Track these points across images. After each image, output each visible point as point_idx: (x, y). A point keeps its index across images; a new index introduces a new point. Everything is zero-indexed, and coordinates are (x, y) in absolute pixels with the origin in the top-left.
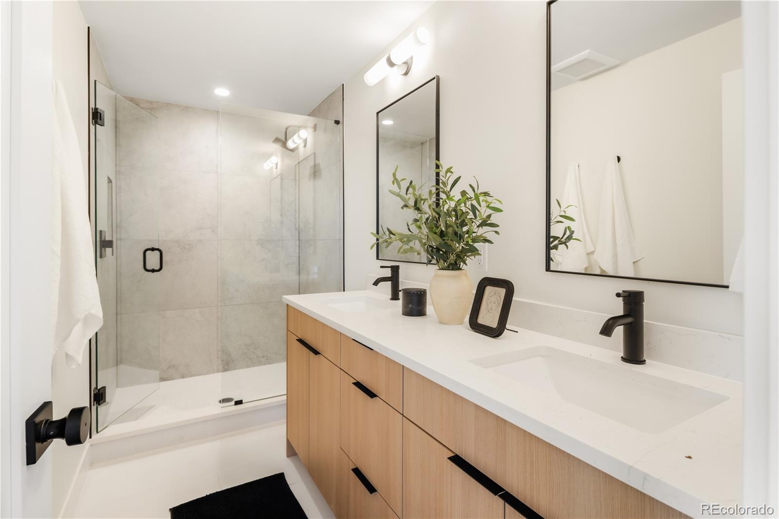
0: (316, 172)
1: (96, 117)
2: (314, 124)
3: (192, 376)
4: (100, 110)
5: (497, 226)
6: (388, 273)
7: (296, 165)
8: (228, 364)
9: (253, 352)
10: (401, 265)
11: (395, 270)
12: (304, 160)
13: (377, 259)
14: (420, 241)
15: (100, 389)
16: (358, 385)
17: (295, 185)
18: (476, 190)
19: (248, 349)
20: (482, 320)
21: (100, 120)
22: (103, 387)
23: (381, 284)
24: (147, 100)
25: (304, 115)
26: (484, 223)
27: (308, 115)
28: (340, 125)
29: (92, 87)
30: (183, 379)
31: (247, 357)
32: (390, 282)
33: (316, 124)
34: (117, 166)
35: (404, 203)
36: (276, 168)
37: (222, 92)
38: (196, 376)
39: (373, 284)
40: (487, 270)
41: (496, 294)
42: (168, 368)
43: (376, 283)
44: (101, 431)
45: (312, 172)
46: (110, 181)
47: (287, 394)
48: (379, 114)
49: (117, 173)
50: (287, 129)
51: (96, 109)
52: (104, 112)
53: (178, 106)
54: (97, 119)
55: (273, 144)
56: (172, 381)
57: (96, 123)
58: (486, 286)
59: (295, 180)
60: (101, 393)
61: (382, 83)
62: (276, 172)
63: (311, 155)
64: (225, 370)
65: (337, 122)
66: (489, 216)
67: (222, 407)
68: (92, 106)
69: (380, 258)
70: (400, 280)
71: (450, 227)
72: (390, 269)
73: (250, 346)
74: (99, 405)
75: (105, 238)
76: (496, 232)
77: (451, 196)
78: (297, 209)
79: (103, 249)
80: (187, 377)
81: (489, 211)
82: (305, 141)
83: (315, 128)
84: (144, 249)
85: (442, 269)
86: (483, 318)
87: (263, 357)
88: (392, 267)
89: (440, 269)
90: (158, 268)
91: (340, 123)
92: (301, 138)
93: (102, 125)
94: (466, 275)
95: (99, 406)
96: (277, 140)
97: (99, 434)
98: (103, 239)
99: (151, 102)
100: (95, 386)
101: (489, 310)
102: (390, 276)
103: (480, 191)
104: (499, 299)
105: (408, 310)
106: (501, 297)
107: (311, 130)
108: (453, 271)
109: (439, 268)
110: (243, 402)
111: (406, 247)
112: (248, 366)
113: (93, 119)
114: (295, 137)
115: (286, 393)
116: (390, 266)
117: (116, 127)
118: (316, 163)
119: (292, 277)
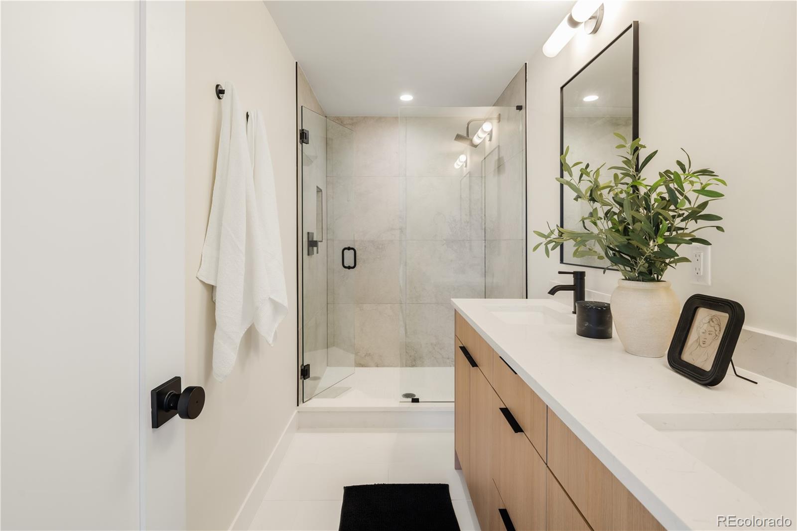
0: (500, 166)
1: (303, 136)
2: (498, 114)
3: (384, 366)
4: (306, 130)
5: (719, 218)
6: (570, 280)
7: (482, 162)
8: (415, 360)
9: (438, 352)
10: (587, 270)
11: (579, 277)
12: (490, 154)
13: (561, 263)
14: (600, 242)
15: (306, 366)
16: (506, 412)
17: (482, 182)
18: (687, 167)
19: (434, 349)
20: (690, 355)
21: (306, 138)
22: (308, 365)
23: (559, 293)
24: (349, 117)
25: (491, 106)
26: (695, 215)
27: (493, 106)
28: (523, 110)
29: (299, 112)
30: (377, 368)
31: (433, 356)
32: (573, 291)
33: (500, 114)
34: (328, 178)
35: (577, 194)
36: (466, 166)
37: (406, 98)
38: (388, 366)
39: (549, 293)
40: (710, 283)
41: (714, 320)
42: (365, 356)
43: (553, 292)
44: (307, 401)
45: (497, 167)
46: (319, 190)
47: (455, 402)
48: (564, 88)
49: (327, 183)
50: (468, 124)
51: (303, 130)
52: (308, 131)
53: (372, 118)
54: (303, 138)
55: (455, 141)
56: (369, 368)
57: (302, 142)
58: (697, 308)
59: (482, 177)
60: (306, 369)
61: (568, 48)
62: (466, 171)
63: (495, 148)
64: (413, 366)
65: (519, 108)
66: (704, 205)
67: (401, 402)
68: (300, 128)
69: (564, 262)
70: (586, 289)
71: (637, 222)
72: (572, 275)
73: (435, 345)
74: (305, 379)
75: (313, 238)
76: (719, 228)
77: (641, 178)
78: (483, 207)
79: (310, 248)
80: (380, 367)
81: (703, 199)
82: (490, 134)
83: (499, 118)
84: (343, 248)
85: (629, 279)
86: (691, 354)
87: (448, 358)
88: (575, 273)
89: (626, 279)
90: (352, 265)
91: (523, 107)
92: (485, 132)
93: (307, 143)
94: (667, 289)
95: (304, 381)
96: (459, 137)
97: (304, 404)
98: (310, 239)
99: (352, 119)
100: (302, 363)
101: (701, 344)
102: (573, 284)
103: (694, 168)
104: (717, 328)
105: (583, 329)
106: (721, 326)
107: (495, 122)
108: (644, 283)
109: (624, 278)
110: (420, 401)
111: (582, 248)
112: (433, 365)
113: (300, 139)
114: (480, 133)
115: (454, 400)
116: (572, 272)
117: (327, 143)
118: (500, 156)
119: (476, 279)
